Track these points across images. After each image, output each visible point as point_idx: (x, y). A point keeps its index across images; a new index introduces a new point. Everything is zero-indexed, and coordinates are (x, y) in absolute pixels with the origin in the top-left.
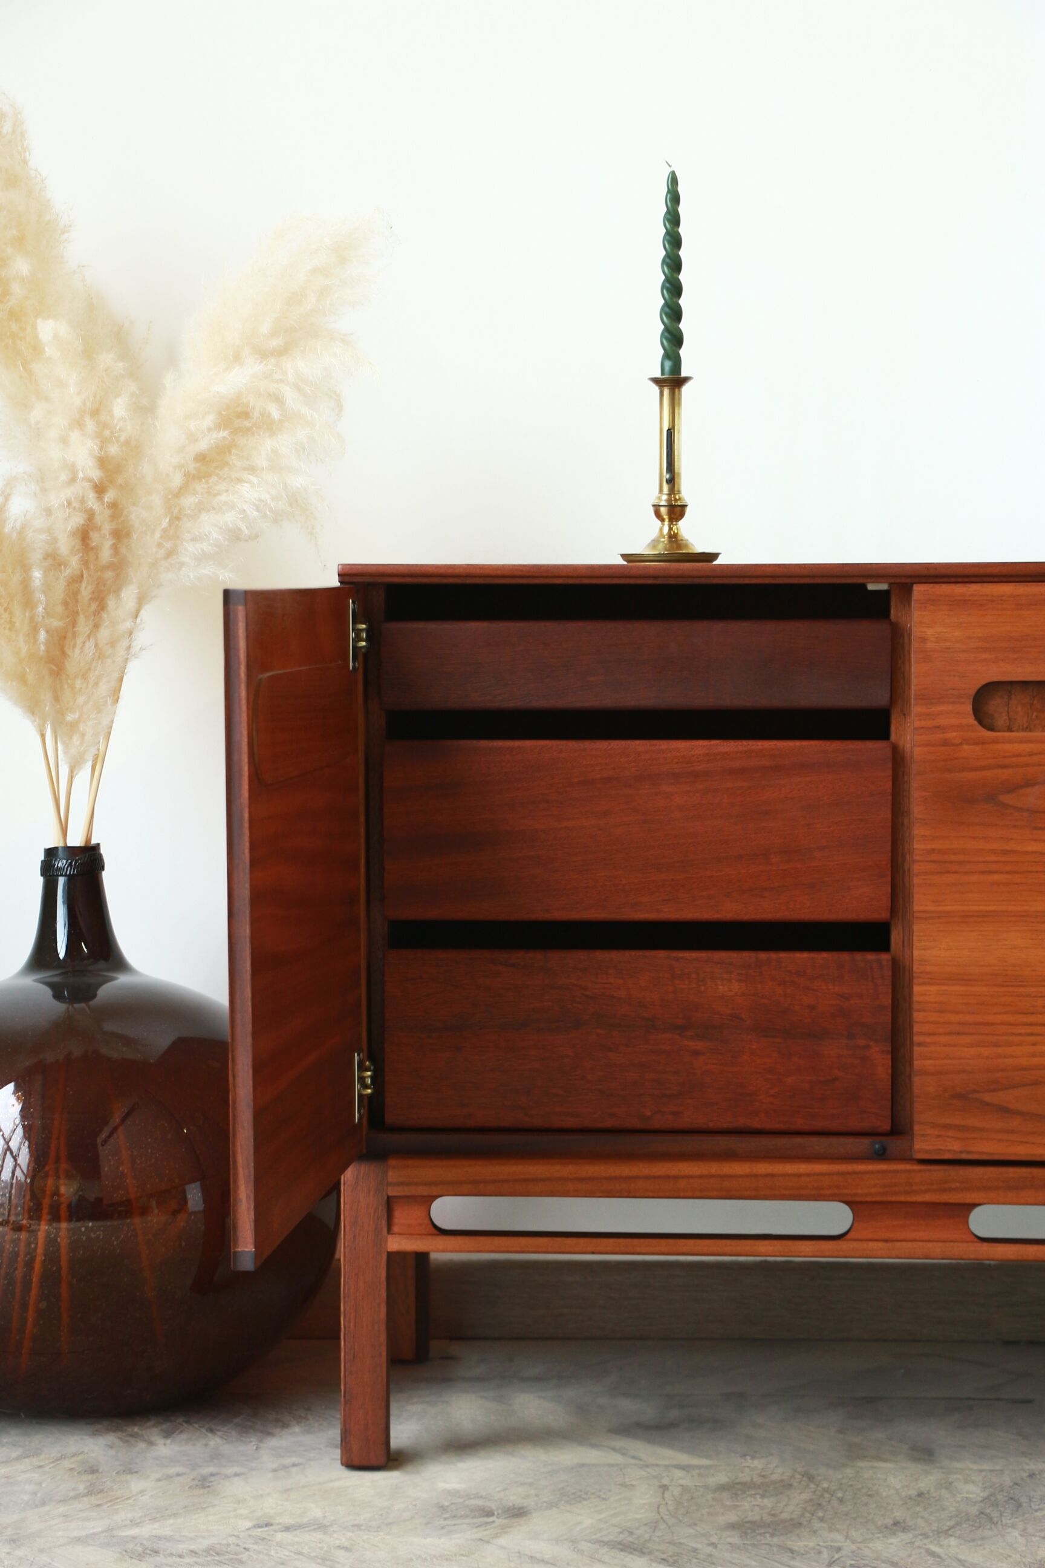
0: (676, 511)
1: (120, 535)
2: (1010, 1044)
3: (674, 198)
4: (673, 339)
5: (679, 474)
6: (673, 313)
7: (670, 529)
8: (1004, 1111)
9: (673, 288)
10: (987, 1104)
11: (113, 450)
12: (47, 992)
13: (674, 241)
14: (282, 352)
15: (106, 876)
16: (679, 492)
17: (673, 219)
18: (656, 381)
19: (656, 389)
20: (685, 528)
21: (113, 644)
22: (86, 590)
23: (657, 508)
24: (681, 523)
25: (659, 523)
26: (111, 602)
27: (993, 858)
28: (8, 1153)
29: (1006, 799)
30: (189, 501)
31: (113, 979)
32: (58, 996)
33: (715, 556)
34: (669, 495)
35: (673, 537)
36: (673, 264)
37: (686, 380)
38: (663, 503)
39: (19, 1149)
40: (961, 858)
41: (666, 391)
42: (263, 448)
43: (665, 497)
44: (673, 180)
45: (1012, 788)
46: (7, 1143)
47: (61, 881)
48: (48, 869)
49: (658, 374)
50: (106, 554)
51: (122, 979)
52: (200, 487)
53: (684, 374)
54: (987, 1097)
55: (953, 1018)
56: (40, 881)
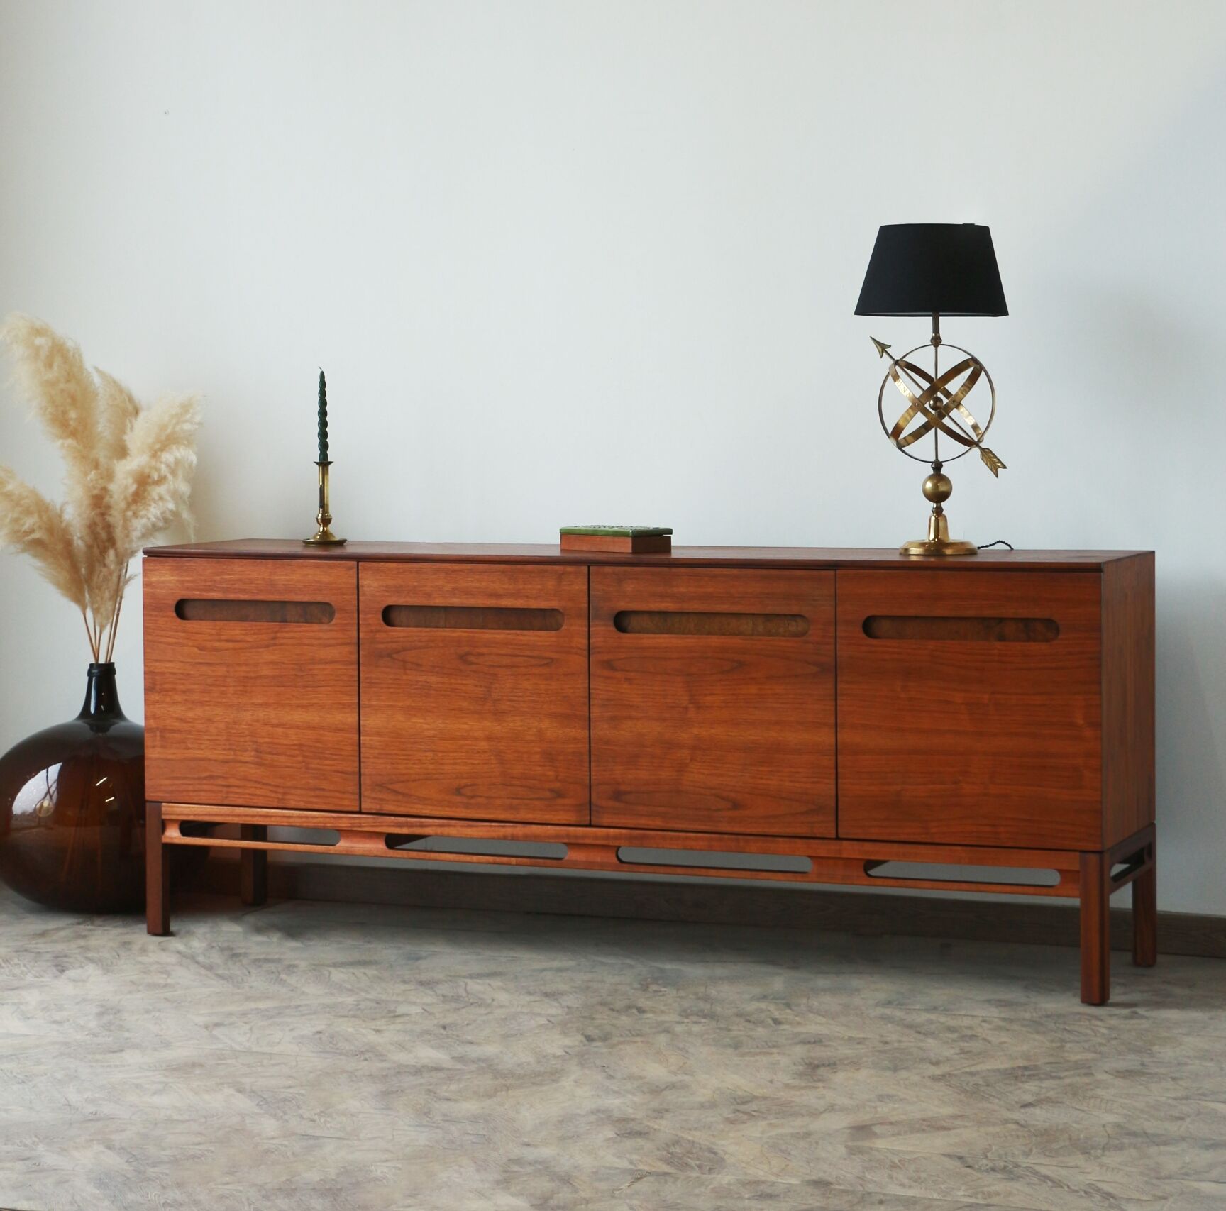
0: (326, 521)
1: (109, 528)
2: (398, 764)
3: (323, 384)
4: (324, 446)
5: (327, 505)
6: (323, 435)
7: (323, 529)
8: (396, 792)
9: (323, 424)
10: (389, 789)
11: (96, 492)
12: (87, 727)
13: (323, 403)
14: (162, 450)
15: (116, 676)
16: (328, 512)
17: (323, 393)
18: (316, 463)
19: (317, 467)
20: (331, 528)
21: (111, 574)
22: (96, 551)
23: (317, 519)
24: (330, 526)
25: (319, 526)
26: (106, 557)
27: (390, 682)
28: (48, 796)
29: (395, 656)
30: (130, 513)
31: (116, 723)
32: (92, 729)
33: (345, 541)
34: (322, 514)
35: (325, 534)
36: (323, 413)
37: (331, 462)
38: (319, 517)
39: (54, 792)
40: (377, 681)
41: (321, 468)
42: (156, 491)
43: (320, 515)
44: (322, 376)
45: (398, 652)
46: (49, 788)
47: (94, 679)
48: (90, 674)
49: (318, 461)
50: (104, 535)
51: (122, 724)
52: (133, 507)
53: (329, 460)
54: (390, 786)
55: (377, 751)
56: (86, 679)
